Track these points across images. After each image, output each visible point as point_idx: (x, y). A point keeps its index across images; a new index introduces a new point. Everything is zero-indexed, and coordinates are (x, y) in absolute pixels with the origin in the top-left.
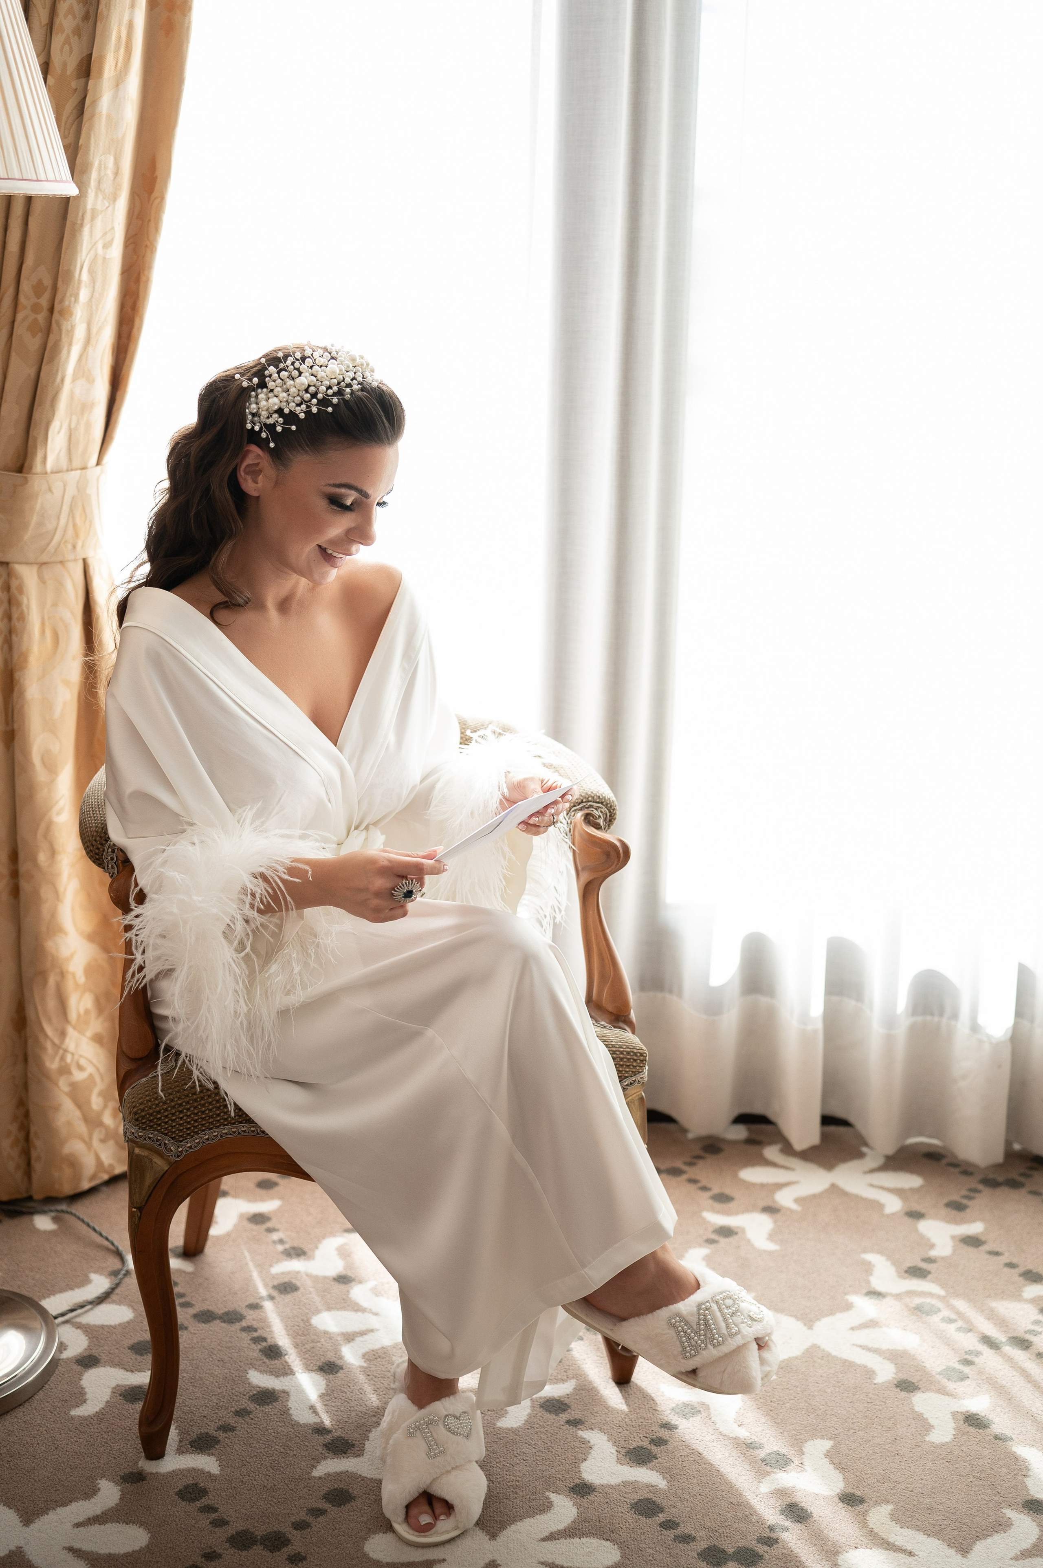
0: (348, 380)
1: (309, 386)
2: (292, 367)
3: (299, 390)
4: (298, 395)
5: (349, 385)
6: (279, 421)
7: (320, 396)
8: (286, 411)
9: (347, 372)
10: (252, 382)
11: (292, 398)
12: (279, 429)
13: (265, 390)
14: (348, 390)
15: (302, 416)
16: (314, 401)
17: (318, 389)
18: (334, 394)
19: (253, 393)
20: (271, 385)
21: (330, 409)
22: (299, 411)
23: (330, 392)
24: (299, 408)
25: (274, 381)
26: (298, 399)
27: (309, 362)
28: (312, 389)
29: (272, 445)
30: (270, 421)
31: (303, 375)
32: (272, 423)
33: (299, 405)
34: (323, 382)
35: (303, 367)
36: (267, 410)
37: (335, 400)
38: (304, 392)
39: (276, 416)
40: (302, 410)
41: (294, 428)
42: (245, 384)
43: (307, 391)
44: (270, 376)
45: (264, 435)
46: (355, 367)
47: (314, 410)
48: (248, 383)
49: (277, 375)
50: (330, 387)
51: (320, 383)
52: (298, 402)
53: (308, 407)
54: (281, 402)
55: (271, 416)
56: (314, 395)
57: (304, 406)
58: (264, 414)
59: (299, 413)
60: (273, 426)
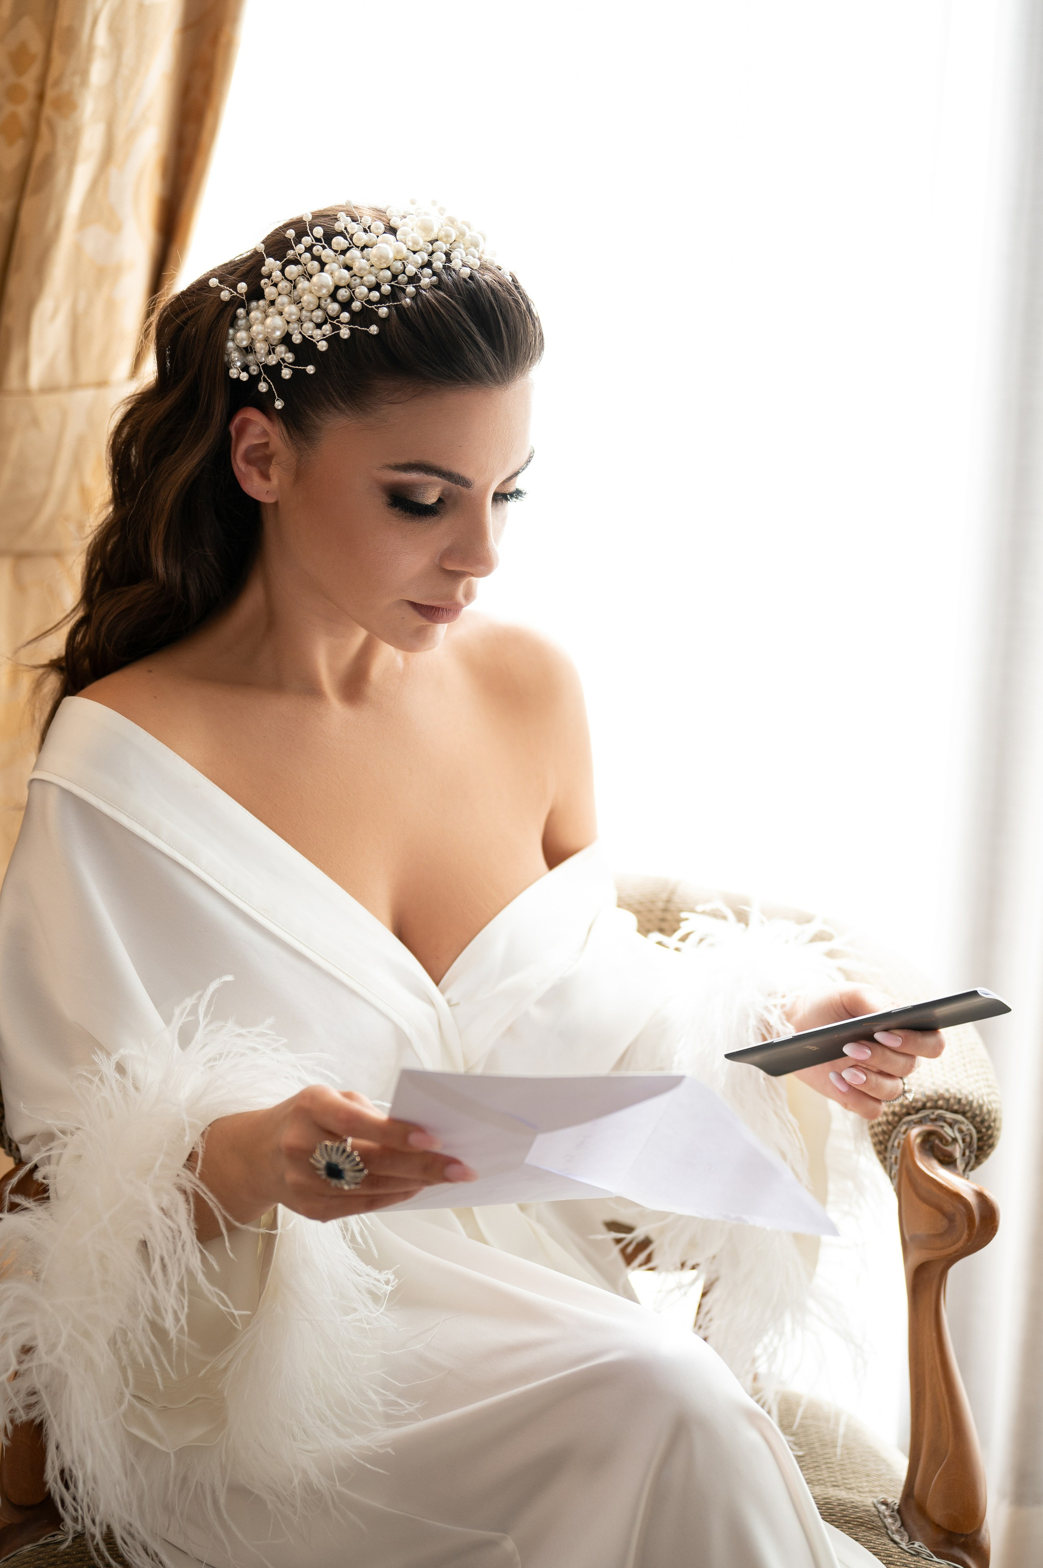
0: (411, 269)
1: (337, 288)
2: (308, 255)
3: (319, 298)
4: (319, 307)
5: (414, 279)
6: (286, 359)
7: (356, 305)
8: (297, 339)
9: (415, 252)
10: (236, 290)
11: (309, 314)
12: (286, 373)
13: (261, 302)
14: (410, 289)
15: (323, 346)
16: (345, 316)
17: (353, 292)
18: (383, 299)
19: (241, 311)
20: (269, 291)
21: (374, 329)
22: (319, 338)
23: (375, 295)
24: (318, 332)
25: (275, 285)
26: (318, 315)
27: (339, 242)
28: (343, 294)
29: (279, 404)
30: (272, 360)
31: (327, 267)
32: (274, 363)
33: (319, 326)
34: (365, 278)
35: (327, 254)
36: (266, 340)
37: (383, 311)
38: (329, 300)
39: (281, 349)
40: (324, 335)
41: (310, 369)
42: (225, 295)
43: (333, 297)
44: (269, 276)
45: (263, 387)
46: (432, 242)
47: (345, 333)
48: (231, 293)
49: (279, 273)
50: (377, 287)
51: (358, 280)
52: (319, 321)
53: (335, 328)
54: (288, 323)
55: (274, 350)
56: (345, 306)
57: (327, 328)
58: (261, 347)
59: (318, 342)
60: (278, 367)
